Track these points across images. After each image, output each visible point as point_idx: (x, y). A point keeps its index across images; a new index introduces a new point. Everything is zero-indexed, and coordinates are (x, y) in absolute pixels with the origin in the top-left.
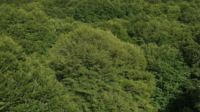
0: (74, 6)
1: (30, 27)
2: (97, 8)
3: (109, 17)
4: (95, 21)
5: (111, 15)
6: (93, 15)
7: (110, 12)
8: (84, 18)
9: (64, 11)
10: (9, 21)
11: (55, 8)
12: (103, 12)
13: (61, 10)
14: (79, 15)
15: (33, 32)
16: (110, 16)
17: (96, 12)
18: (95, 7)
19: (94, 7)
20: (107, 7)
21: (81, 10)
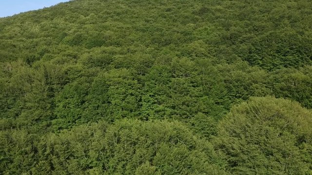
0: (247, 42)
1: (193, 80)
2: (280, 46)
3: (297, 58)
4: (276, 63)
5: (301, 56)
6: (274, 56)
7: (300, 52)
8: (261, 60)
9: (234, 50)
10: (170, 75)
11: (222, 47)
12: (288, 52)
13: (230, 50)
14: (255, 56)
15: (197, 86)
16: (299, 56)
17: (278, 52)
18: (277, 45)
19: (275, 46)
20: (295, 45)
21: (256, 49)
